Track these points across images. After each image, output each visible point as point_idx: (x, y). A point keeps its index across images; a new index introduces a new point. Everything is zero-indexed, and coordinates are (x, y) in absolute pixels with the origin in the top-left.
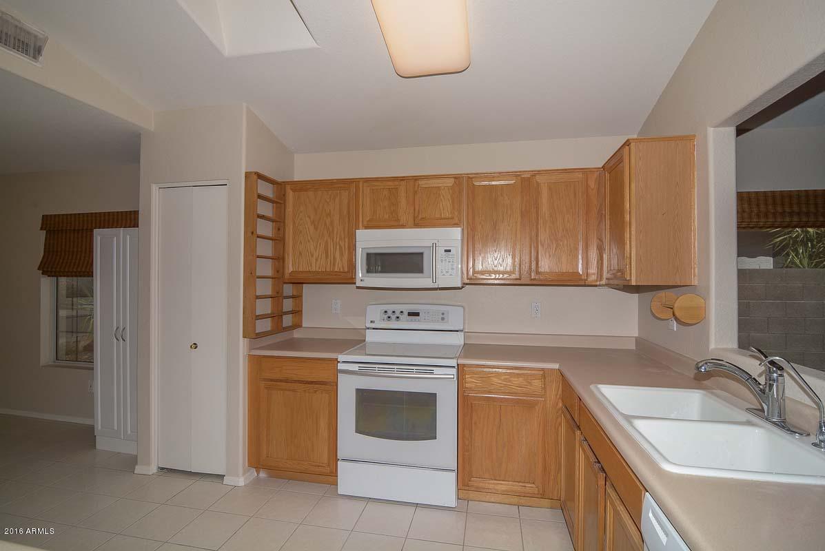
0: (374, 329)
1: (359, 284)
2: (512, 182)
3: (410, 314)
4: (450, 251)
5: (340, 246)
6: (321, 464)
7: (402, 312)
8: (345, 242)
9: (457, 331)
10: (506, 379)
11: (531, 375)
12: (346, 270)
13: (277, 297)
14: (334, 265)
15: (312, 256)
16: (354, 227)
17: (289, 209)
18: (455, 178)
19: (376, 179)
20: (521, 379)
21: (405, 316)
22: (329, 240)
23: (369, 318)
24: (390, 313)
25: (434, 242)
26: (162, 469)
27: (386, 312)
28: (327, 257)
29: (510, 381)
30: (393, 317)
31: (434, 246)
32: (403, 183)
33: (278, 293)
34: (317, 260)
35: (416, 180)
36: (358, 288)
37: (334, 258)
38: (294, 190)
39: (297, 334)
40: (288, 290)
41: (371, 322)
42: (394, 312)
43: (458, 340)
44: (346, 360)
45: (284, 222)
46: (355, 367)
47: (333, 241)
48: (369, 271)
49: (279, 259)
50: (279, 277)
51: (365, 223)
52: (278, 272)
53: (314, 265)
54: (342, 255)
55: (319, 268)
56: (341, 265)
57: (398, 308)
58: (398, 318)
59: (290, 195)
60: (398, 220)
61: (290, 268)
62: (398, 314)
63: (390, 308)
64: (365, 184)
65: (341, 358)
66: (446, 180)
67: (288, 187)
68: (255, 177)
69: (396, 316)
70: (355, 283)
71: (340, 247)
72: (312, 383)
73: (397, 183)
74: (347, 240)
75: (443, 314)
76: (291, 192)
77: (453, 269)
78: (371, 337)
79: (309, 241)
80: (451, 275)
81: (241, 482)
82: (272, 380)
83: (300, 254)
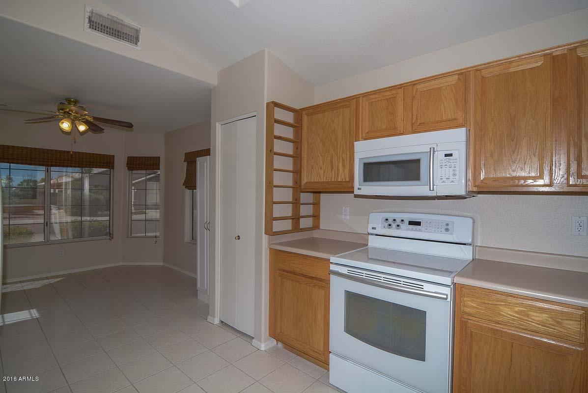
0: (376, 235)
1: (356, 192)
2: (539, 64)
3: (411, 223)
4: (451, 155)
5: (342, 158)
6: (318, 351)
7: (402, 221)
8: (347, 154)
9: (465, 244)
10: (521, 311)
11: (562, 313)
12: (348, 180)
13: (296, 203)
14: (338, 176)
15: (321, 168)
16: (354, 138)
17: (305, 131)
18: (459, 74)
19: (375, 92)
20: (544, 315)
21: (405, 226)
22: (334, 154)
23: (370, 226)
24: (390, 221)
25: (432, 146)
26: (222, 322)
27: (387, 220)
28: (332, 169)
29: (528, 316)
30: (394, 225)
31: (433, 151)
32: (401, 91)
33: (296, 200)
34: (324, 172)
35: (415, 85)
36: (357, 196)
37: (338, 170)
38: (308, 115)
39: (316, 234)
40: (305, 197)
41: (373, 228)
42: (394, 220)
43: (466, 254)
44: (339, 262)
45: (301, 142)
46: (344, 270)
47: (337, 155)
48: (365, 180)
49: (297, 172)
50: (298, 188)
51: (364, 135)
52: (296, 183)
53: (322, 176)
54: (344, 166)
55: (326, 179)
56: (343, 176)
57: (399, 216)
58: (398, 226)
59: (305, 119)
60: (395, 128)
61: (305, 180)
62: (398, 222)
63: (391, 216)
64: (364, 98)
65: (333, 259)
66: (448, 79)
67: (304, 113)
68: (273, 105)
69: (396, 224)
70: (353, 192)
71: (343, 160)
72: (312, 278)
73: (394, 92)
74: (348, 153)
75: (447, 225)
76: (305, 116)
77: (454, 175)
78: (373, 242)
79: (318, 156)
80: (452, 182)
81: (263, 347)
82: (284, 271)
83: (312, 168)
